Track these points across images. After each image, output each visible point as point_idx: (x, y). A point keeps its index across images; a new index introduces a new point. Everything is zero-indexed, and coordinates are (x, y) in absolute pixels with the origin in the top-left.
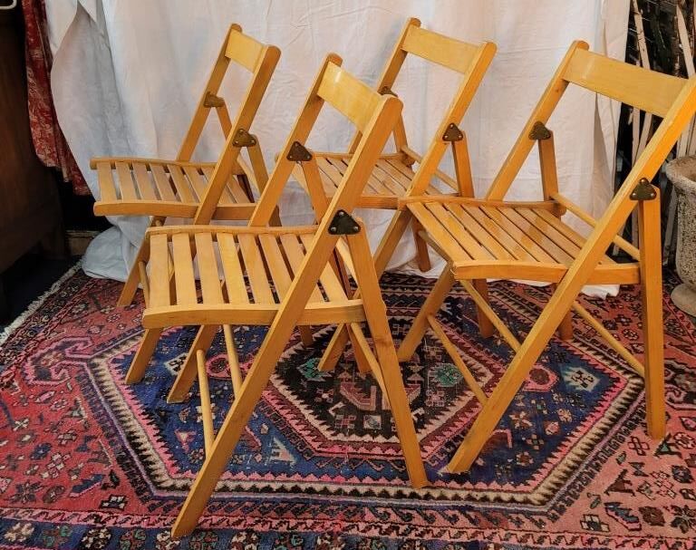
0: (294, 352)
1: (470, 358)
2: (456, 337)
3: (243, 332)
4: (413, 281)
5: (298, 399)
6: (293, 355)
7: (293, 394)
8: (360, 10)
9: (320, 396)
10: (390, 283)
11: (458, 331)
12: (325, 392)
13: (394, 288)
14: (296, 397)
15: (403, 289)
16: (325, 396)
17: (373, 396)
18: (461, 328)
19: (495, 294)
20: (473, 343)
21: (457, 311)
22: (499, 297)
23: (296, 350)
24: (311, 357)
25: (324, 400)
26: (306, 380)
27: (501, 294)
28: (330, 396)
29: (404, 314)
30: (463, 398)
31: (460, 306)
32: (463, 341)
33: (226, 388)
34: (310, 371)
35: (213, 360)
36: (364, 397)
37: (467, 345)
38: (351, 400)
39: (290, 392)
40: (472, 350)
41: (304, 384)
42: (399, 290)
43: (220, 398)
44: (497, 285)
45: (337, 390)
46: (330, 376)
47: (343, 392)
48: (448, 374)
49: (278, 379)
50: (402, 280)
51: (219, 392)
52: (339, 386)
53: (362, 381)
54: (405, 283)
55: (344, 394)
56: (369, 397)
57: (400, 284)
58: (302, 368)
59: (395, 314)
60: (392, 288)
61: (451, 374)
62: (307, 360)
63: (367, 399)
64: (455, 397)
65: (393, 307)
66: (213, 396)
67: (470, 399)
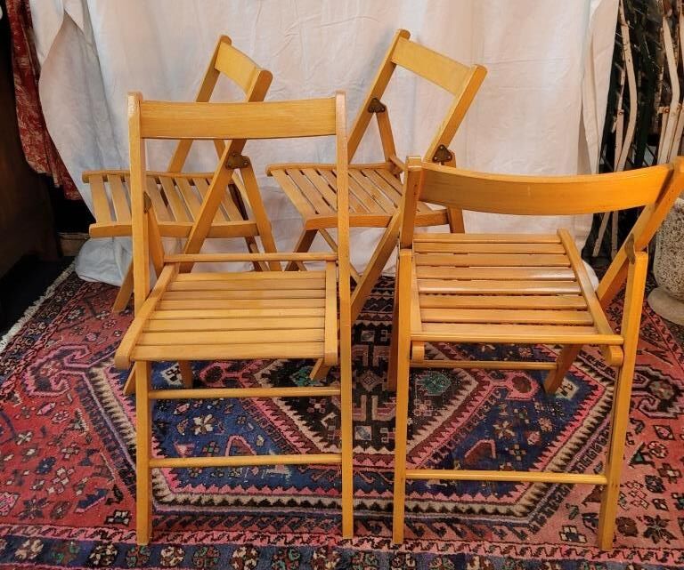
0: (287, 361)
5: (291, 409)
6: (285, 363)
8: (349, 20)
9: (313, 406)
12: (318, 402)
13: (382, 291)
14: (289, 407)
16: (317, 406)
17: (363, 406)
24: (303, 366)
25: (317, 410)
28: (322, 406)
30: (449, 407)
33: (222, 398)
34: (302, 380)
35: (208, 369)
36: (355, 408)
39: (284, 403)
42: (386, 293)
43: (216, 409)
45: (329, 399)
46: (322, 384)
47: (335, 401)
48: (434, 383)
51: (215, 403)
54: (391, 286)
55: (335, 404)
56: (360, 407)
57: (387, 287)
58: (295, 377)
59: (383, 319)
60: (379, 291)
61: (438, 383)
62: (300, 368)
63: (358, 409)
64: (441, 407)
65: (381, 312)
66: (209, 407)
67: (456, 408)
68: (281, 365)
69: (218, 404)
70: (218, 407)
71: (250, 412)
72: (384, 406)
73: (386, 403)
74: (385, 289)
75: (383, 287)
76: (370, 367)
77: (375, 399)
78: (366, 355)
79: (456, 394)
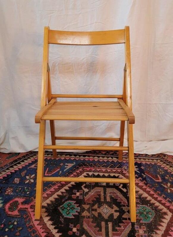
0: (57, 197)
1: (156, 202)
2: (144, 187)
3: (30, 183)
4: (116, 153)
5: (58, 232)
6: (56, 199)
7: (55, 228)
8: (91, 24)
9: (71, 229)
10: (105, 154)
11: (144, 183)
12: (75, 227)
13: (108, 157)
14: (57, 230)
15: (112, 158)
16: (75, 230)
17: (103, 230)
18: (146, 181)
19: (159, 161)
20: (155, 191)
21: (142, 171)
22: (162, 163)
23: (58, 195)
24: (66, 200)
25: (74, 233)
26: (63, 216)
27: (162, 161)
28: (78, 230)
29: (115, 172)
30: (158, 232)
31: (142, 168)
32: (149, 190)
33: (16, 223)
34: (66, 210)
35: (11, 202)
36: (98, 231)
37: (152, 192)
38: (90, 234)
39: (54, 226)
40: (155, 196)
41: (62, 220)
42: (110, 158)
43: (11, 231)
44: (158, 156)
45: (82, 225)
46: (77, 214)
47: (86, 227)
48: (145, 213)
49: (47, 216)
50: (111, 153)
51: (11, 226)
52: (83, 222)
53: (96, 218)
54: (113, 154)
55: (86, 228)
56: (101, 231)
57: (110, 155)
58: (61, 208)
59: (109, 172)
60: (106, 157)
61: (147, 213)
62: (64, 202)
63: (101, 232)
64: (153, 231)
65: (108, 168)
66: (7, 230)
67: (163, 232)
68: (54, 200)
69: (12, 228)
70: (12, 230)
71: (32, 234)
72: (117, 230)
73: (118, 228)
74: (109, 156)
75: (108, 155)
76: (106, 202)
77: (110, 225)
78: (102, 194)
79: (160, 222)
